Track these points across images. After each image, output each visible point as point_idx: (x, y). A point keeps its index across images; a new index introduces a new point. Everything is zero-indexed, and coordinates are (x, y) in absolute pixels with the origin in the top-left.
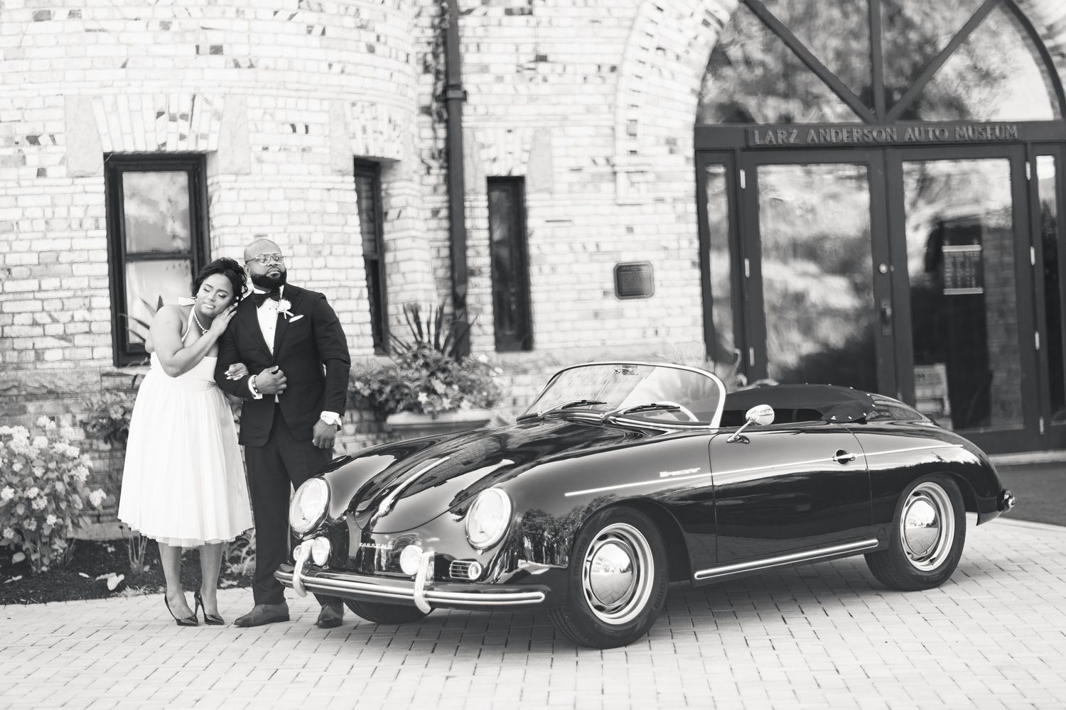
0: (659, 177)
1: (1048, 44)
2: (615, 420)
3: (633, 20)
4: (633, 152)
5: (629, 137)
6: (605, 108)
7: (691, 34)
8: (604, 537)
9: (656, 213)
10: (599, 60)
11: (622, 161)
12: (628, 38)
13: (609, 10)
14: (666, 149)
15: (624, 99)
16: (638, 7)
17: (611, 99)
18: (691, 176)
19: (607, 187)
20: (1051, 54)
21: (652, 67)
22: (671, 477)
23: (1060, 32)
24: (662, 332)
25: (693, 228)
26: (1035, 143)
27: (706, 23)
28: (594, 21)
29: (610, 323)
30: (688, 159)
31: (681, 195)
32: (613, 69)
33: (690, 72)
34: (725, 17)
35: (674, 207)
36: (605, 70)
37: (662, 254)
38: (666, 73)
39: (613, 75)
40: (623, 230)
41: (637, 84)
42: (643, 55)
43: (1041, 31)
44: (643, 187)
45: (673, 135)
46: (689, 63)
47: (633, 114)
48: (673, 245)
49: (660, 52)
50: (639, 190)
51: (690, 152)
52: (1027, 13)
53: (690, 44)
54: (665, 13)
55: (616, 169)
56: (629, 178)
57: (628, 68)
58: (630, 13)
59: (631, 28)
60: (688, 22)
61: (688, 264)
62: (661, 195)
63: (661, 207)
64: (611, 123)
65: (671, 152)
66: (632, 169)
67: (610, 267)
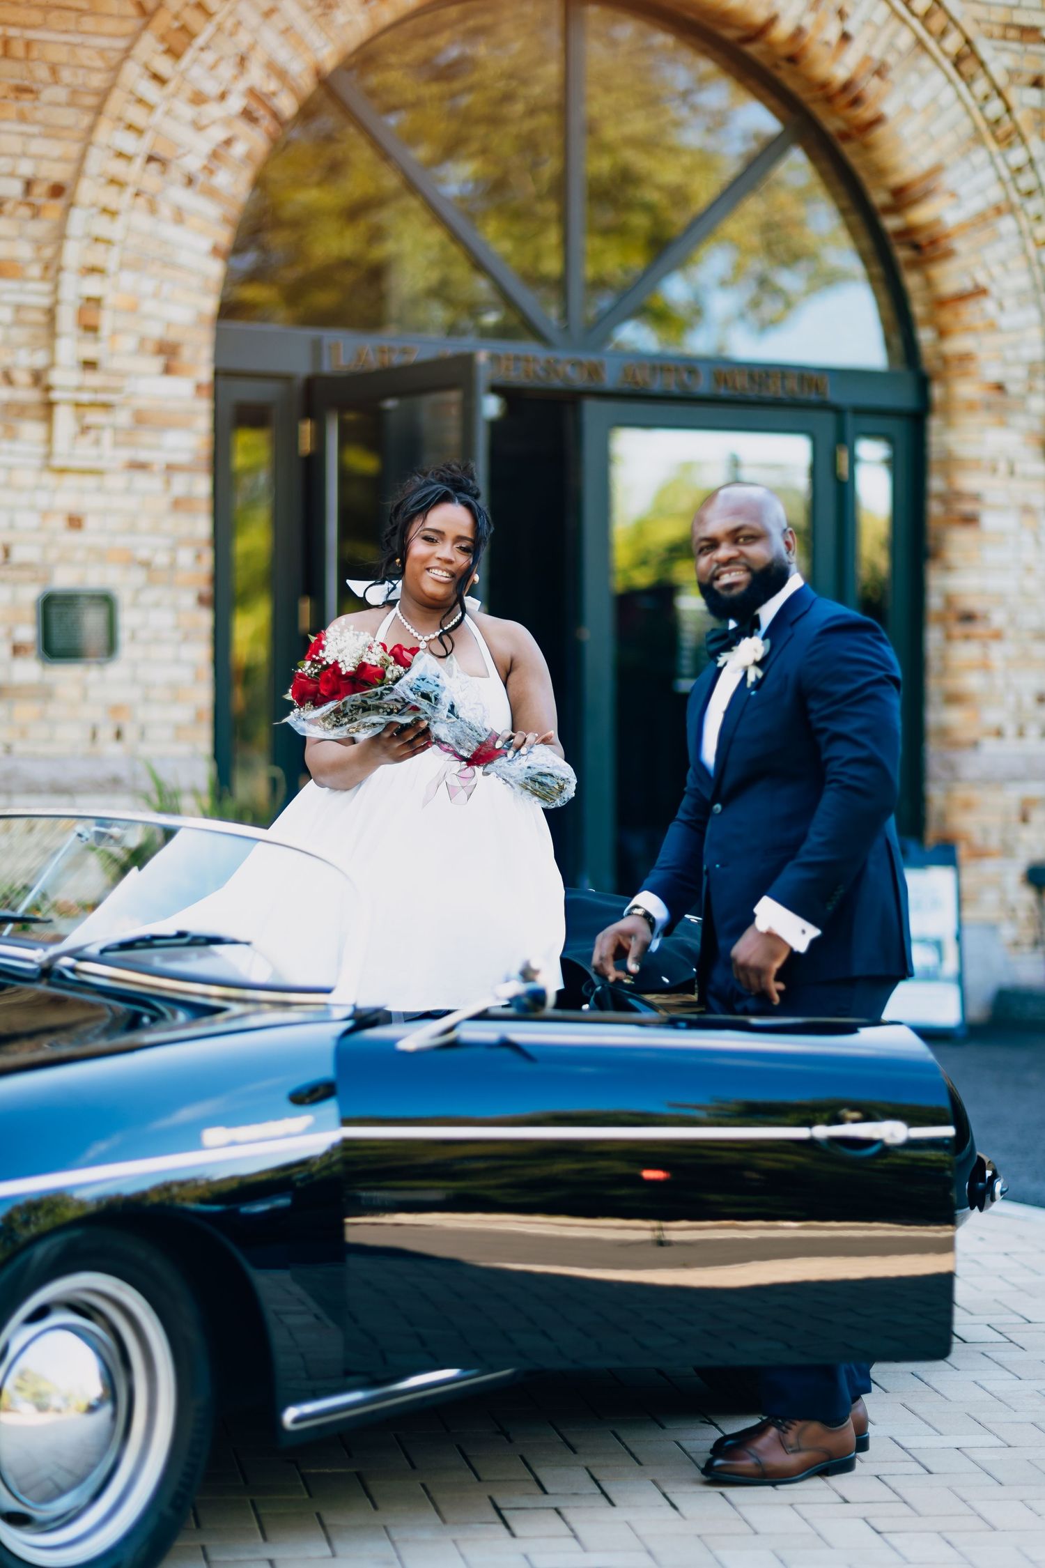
0: (141, 419)
1: (891, 223)
2: (73, 970)
3: (104, 95)
4: (90, 365)
5: (80, 332)
6: (35, 271)
7: (218, 134)
8: (41, 1313)
9: (128, 491)
10: (26, 168)
11: (65, 378)
12: (91, 129)
13: (54, 69)
14: (157, 363)
15: (73, 254)
16: (116, 69)
17: (48, 252)
18: (203, 423)
19: (32, 431)
20: (893, 241)
21: (137, 195)
22: (233, 1143)
23: (915, 202)
24: (130, 733)
25: (203, 526)
26: (860, 411)
27: (248, 115)
28: (21, 90)
29: (25, 711)
30: (199, 387)
31: (182, 458)
32: (57, 191)
33: (211, 210)
34: (287, 105)
35: (168, 483)
36: (40, 190)
37: (138, 576)
38: (165, 211)
39: (60, 203)
40: (59, 522)
41: (102, 226)
42: (117, 168)
43: (879, 198)
44: (107, 437)
45: (172, 336)
46: (211, 193)
47: (92, 286)
48: (161, 559)
49: (154, 166)
50: (97, 442)
51: (205, 374)
52: (855, 161)
53: (215, 155)
54: (171, 87)
55: (55, 395)
56: (79, 418)
57: (88, 191)
58: (97, 81)
59: (98, 111)
60: (214, 110)
61: (188, 600)
62: (143, 456)
63: (142, 481)
64: (45, 302)
65: (168, 370)
66: (85, 397)
67: (31, 594)
